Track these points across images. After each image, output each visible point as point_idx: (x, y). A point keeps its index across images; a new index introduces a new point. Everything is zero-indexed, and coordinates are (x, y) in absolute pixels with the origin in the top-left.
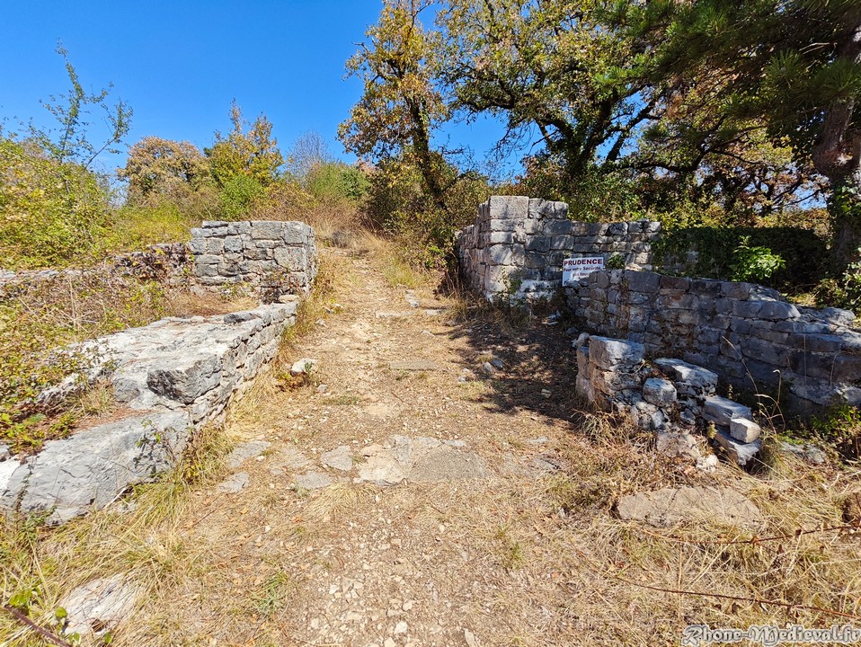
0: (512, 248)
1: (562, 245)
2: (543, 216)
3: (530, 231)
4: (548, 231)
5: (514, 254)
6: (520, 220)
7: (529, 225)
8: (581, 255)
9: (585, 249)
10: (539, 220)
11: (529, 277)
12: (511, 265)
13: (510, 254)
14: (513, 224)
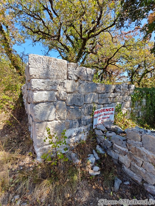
0: (55, 105)
1: (92, 100)
2: (78, 78)
3: (69, 90)
4: (82, 90)
5: (57, 110)
6: (60, 81)
7: (69, 85)
8: (102, 106)
9: (104, 102)
10: (76, 81)
11: (71, 127)
12: (56, 120)
13: (54, 110)
14: (55, 84)
